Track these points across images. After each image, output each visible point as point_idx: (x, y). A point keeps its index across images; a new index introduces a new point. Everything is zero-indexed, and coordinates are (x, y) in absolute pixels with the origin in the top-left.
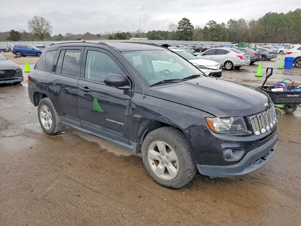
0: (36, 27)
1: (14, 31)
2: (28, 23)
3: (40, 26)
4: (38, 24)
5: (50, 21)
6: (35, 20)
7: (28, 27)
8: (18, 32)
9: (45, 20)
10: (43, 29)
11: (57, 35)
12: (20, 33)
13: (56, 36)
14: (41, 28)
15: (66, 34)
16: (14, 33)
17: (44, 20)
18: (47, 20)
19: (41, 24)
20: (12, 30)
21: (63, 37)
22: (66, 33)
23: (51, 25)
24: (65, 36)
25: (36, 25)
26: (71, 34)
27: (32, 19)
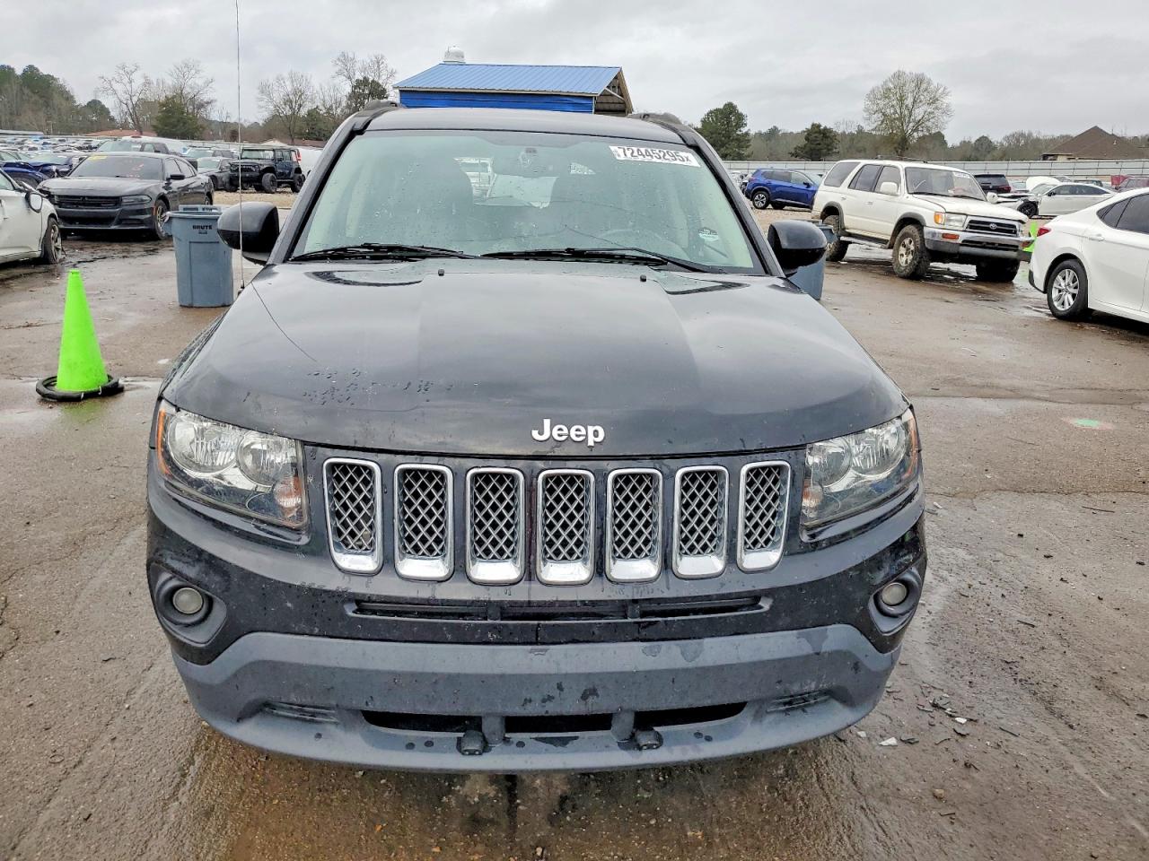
0: (889, 111)
1: (819, 126)
2: (869, 98)
3: (906, 106)
4: (901, 100)
5: (945, 88)
6: (892, 86)
7: (865, 111)
8: (830, 131)
9: (929, 84)
10: (913, 117)
11: (973, 141)
12: (836, 135)
13: (965, 144)
14: (906, 112)
15: (1007, 138)
16: (816, 135)
17: (924, 86)
18: (936, 84)
19: (909, 101)
20: (813, 125)
21: (995, 148)
22: (1009, 132)
23: (946, 100)
24: (1002, 145)
25: (895, 102)
26: (1030, 135)
27: (885, 83)
